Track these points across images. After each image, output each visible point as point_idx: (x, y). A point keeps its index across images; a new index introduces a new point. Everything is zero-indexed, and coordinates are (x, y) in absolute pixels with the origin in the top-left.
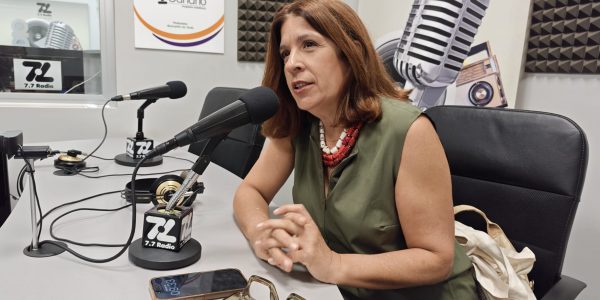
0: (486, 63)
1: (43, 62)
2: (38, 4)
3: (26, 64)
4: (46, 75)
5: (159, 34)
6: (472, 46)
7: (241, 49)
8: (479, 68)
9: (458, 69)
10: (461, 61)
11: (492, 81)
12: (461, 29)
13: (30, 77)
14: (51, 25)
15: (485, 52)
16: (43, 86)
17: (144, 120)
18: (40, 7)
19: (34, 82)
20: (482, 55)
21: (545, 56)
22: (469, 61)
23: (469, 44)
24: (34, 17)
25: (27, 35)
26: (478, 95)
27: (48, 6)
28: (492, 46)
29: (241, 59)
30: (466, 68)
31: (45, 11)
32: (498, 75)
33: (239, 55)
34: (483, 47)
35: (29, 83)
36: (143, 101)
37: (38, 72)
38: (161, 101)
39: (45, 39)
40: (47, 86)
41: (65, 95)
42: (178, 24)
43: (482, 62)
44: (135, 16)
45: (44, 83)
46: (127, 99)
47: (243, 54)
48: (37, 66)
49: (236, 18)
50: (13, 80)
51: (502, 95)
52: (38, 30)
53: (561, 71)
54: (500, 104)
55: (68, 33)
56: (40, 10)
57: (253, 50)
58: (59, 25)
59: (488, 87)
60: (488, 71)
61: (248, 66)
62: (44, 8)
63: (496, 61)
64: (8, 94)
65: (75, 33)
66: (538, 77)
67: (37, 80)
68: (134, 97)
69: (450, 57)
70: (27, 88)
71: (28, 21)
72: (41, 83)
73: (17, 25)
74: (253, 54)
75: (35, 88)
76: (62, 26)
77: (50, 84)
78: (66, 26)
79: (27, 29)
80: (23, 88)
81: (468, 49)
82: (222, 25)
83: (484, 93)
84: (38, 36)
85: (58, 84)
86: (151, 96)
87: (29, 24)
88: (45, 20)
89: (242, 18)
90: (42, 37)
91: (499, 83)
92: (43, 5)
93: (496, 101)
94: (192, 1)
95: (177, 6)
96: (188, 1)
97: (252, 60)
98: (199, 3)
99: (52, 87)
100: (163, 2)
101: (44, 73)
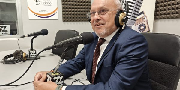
0: (143, 18)
1: (4, 26)
4: (5, 30)
5: (36, 15)
6: (139, 13)
7: (64, 18)
8: (141, 19)
9: (135, 20)
10: (136, 18)
11: (145, 23)
12: (136, 8)
16: (4, 33)
17: (33, 44)
20: (142, 15)
21: (159, 14)
22: (138, 17)
23: (138, 12)
26: (141, 28)
28: (145, 12)
29: (64, 21)
30: (137, 20)
32: (147, 21)
34: (143, 13)
35: (0, 32)
36: (32, 37)
37: (3, 29)
38: (39, 37)
40: (6, 33)
42: (42, 11)
43: (142, 18)
44: (28, 9)
45: (5, 32)
46: (26, 36)
47: (64, 19)
48: (2, 27)
49: (61, 8)
51: (149, 28)
57: (67, 18)
59: (144, 25)
60: (144, 20)
61: (66, 23)
63: (146, 17)
66: (161, 21)
67: (2, 31)
68: (29, 36)
69: (133, 17)
72: (4, 32)
75: (2, 34)
77: (7, 32)
81: (138, 14)
82: (57, 10)
83: (143, 27)
86: (35, 35)
89: (63, 8)
91: (147, 24)
93: (147, 30)
94: (47, 3)
95: (42, 5)
96: (46, 3)
97: (68, 21)
98: (49, 4)
99: (7, 33)
100: (37, 4)
101: (4, 29)
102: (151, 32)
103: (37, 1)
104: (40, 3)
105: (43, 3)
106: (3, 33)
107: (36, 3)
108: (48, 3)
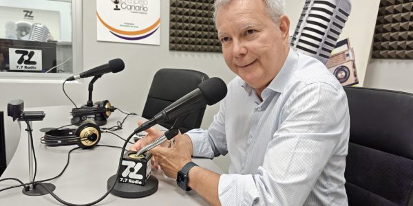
1: (29, 51)
2: (25, 11)
3: (17, 52)
4: (31, 60)
5: (114, 32)
7: (172, 42)
8: (341, 56)
10: (330, 52)
11: (349, 66)
13: (20, 61)
14: (33, 26)
15: (346, 45)
16: (29, 68)
18: (25, 13)
19: (23, 64)
21: (387, 47)
22: (335, 52)
23: (336, 40)
24: (21, 20)
25: (16, 33)
26: (339, 75)
27: (31, 12)
29: (172, 49)
31: (29, 16)
32: (354, 61)
33: (170, 46)
34: (345, 42)
35: (20, 65)
37: (26, 58)
39: (29, 35)
40: (32, 68)
41: (46, 74)
42: (127, 25)
43: (343, 53)
44: (98, 19)
45: (30, 66)
46: (77, 78)
47: (173, 45)
48: (25, 53)
49: (169, 20)
50: (8, 63)
51: (355, 76)
52: (24, 29)
53: (398, 57)
54: (354, 82)
55: (45, 31)
56: (26, 16)
57: (180, 43)
58: (38, 25)
61: (176, 54)
62: (29, 14)
63: (353, 52)
64: (5, 73)
65: (50, 31)
67: (25, 63)
68: (83, 76)
70: (18, 69)
71: (17, 23)
72: (28, 66)
73: (9, 25)
74: (180, 46)
75: (23, 69)
76: (41, 26)
77: (34, 66)
78: (44, 27)
79: (16, 28)
80: (15, 69)
81: (335, 43)
82: (159, 25)
83: (344, 74)
84: (24, 33)
85: (39, 66)
86: (97, 73)
87: (18, 25)
88: (29, 22)
89: (172, 20)
90: (27, 34)
91: (354, 67)
92: (28, 12)
93: (351, 80)
94: (137, 8)
95: (127, 12)
96: (135, 8)
97: (180, 50)
98: (143, 9)
99: (35, 68)
100: (117, 9)
102: (360, 85)
103: (116, 2)
104: (124, 6)
105: (129, 7)
106: (26, 67)
107: (114, 6)
108: (140, 8)
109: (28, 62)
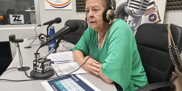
0: (154, 8)
1: (18, 15)
3: (13, 16)
5: (52, 5)
6: (149, 3)
7: (77, 8)
8: (152, 9)
9: (145, 10)
10: (146, 8)
11: (156, 13)
13: (15, 20)
15: (153, 4)
19: (16, 21)
20: (153, 6)
21: (173, 5)
22: (148, 7)
23: (148, 2)
26: (152, 18)
28: (156, 3)
30: (148, 10)
32: (158, 11)
33: (76, 10)
34: (153, 3)
35: (15, 22)
37: (17, 18)
41: (26, 25)
42: (58, 2)
43: (153, 8)
45: (19, 22)
46: (42, 25)
47: (78, 9)
48: (16, 16)
50: (10, 21)
51: (159, 18)
53: (178, 9)
54: (159, 21)
57: (81, 8)
59: (154, 15)
60: (155, 10)
61: (79, 13)
63: (157, 7)
66: (171, 12)
67: (17, 21)
68: (45, 24)
69: (142, 7)
70: (14, 23)
74: (81, 9)
75: (16, 23)
80: (13, 23)
81: (148, 4)
83: (154, 17)
85: (23, 22)
86: (50, 24)
91: (158, 14)
97: (81, 11)
99: (21, 23)
101: (19, 19)
106: (17, 23)
109: (18, 20)
